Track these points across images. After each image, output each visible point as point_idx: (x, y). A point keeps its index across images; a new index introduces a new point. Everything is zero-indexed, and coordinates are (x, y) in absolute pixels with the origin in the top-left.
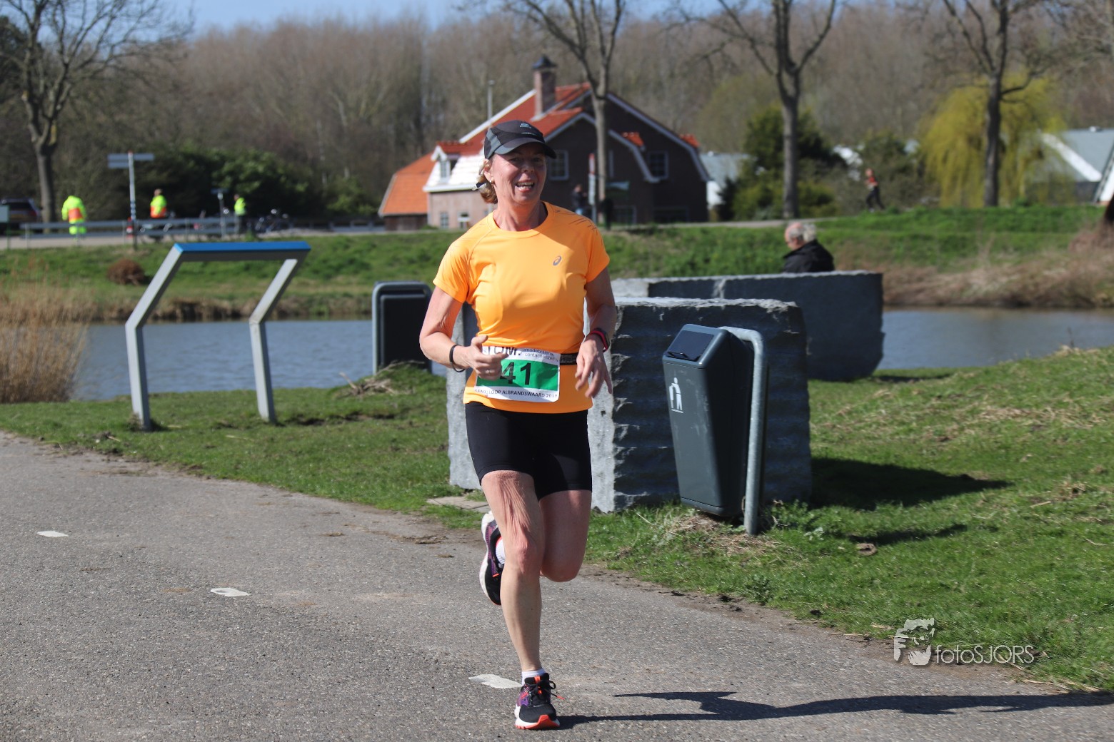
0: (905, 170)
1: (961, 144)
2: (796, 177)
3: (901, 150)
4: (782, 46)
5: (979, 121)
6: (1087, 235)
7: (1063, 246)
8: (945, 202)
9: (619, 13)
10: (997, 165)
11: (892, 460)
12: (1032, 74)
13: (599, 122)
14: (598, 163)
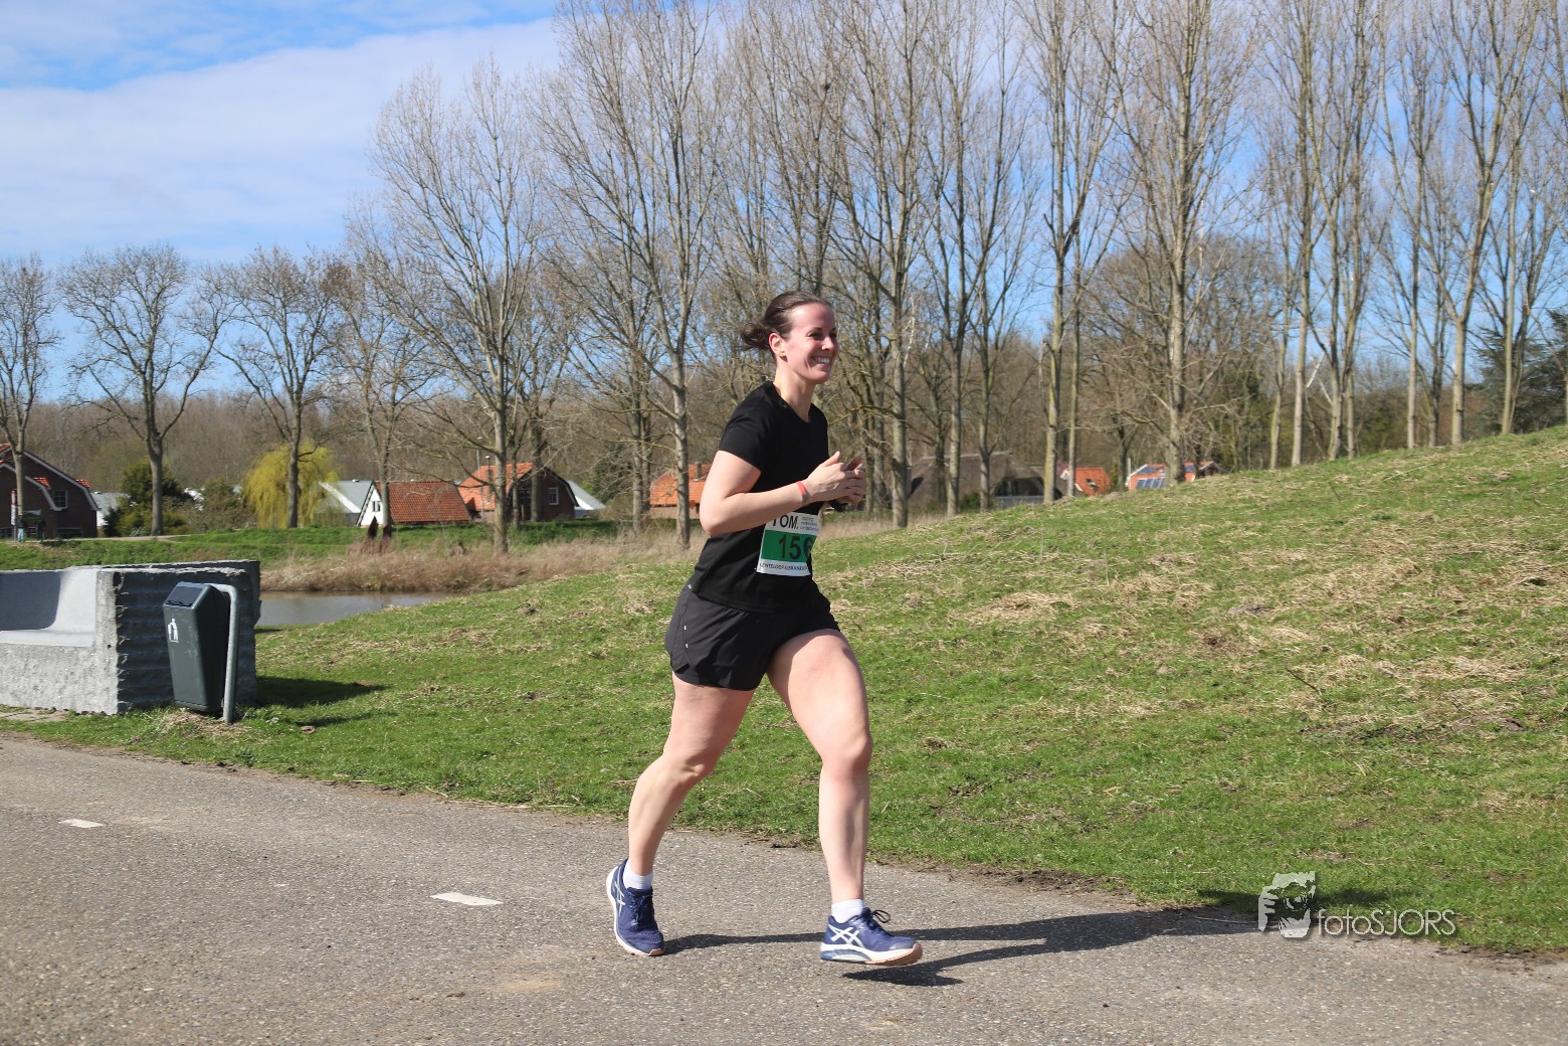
0: (234, 504)
1: (272, 489)
2: (160, 509)
3: (231, 490)
4: (151, 422)
5: (284, 473)
6: (358, 546)
7: (343, 554)
8: (262, 525)
9: (32, 395)
10: (296, 501)
11: (301, 676)
12: (320, 445)
13: (17, 470)
14: (17, 497)
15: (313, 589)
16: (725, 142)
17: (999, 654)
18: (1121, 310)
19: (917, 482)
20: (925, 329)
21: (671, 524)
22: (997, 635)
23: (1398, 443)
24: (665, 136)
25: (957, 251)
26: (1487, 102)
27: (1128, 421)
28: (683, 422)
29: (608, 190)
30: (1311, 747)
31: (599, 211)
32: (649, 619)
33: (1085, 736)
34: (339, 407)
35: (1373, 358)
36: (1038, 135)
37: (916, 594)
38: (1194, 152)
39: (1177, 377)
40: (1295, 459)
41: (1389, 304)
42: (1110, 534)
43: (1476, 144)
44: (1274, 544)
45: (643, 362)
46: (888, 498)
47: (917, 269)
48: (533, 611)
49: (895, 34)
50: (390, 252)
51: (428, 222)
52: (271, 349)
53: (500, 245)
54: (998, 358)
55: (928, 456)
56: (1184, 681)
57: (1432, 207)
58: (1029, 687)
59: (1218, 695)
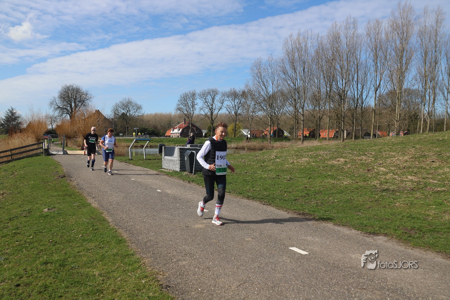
4: (212, 118)
5: (233, 128)
7: (242, 142)
9: (193, 113)
10: (235, 133)
12: (239, 123)
13: (190, 126)
14: (190, 130)
15: (237, 148)
17: (330, 170)
19: (349, 133)
21: (300, 139)
22: (333, 166)
24: (302, 69)
28: (303, 121)
30: (372, 192)
31: (290, 83)
32: (274, 159)
34: (243, 116)
48: (256, 157)
50: (252, 89)
52: (232, 106)
53: (271, 88)
54: (365, 110)
55: (351, 129)
56: (359, 178)
58: (332, 177)
59: (363, 181)
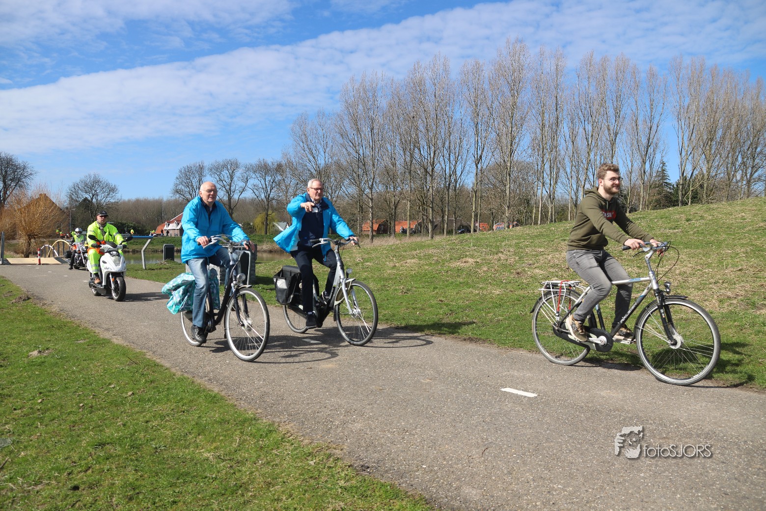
0: (250, 228)
1: (260, 223)
3: (250, 224)
4: (230, 206)
5: (264, 220)
10: (267, 228)
12: (273, 212)
15: (271, 252)
16: (385, 132)
17: (459, 276)
18: (493, 180)
19: (436, 226)
20: (439, 184)
21: (368, 236)
22: (459, 270)
23: (566, 220)
24: (369, 129)
25: (448, 162)
26: (589, 128)
27: (494, 211)
28: (372, 208)
29: (353, 144)
31: (351, 150)
33: (483, 299)
34: (278, 201)
35: (560, 195)
36: (471, 132)
37: (436, 258)
38: (513, 138)
39: (508, 199)
40: (539, 222)
41: (564, 181)
42: (490, 242)
43: (586, 138)
44: (535, 247)
45: (362, 191)
46: (428, 230)
47: (438, 167)
49: (432, 103)
50: (294, 160)
51: (304, 152)
52: (260, 186)
53: (323, 159)
54: (460, 192)
55: (439, 219)
56: (510, 284)
57: (575, 156)
58: (467, 285)
59: (519, 288)
